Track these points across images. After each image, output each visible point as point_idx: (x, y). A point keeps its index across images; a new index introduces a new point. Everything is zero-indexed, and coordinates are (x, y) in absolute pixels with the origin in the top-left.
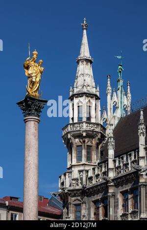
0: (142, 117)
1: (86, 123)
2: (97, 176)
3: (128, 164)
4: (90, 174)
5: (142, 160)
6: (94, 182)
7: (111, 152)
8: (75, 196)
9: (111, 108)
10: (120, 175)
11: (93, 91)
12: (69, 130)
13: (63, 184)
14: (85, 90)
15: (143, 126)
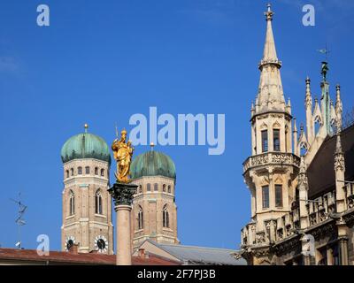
0: (339, 145)
1: (273, 154)
2: (288, 227)
3: (324, 210)
4: (280, 225)
5: (340, 204)
6: (284, 235)
7: (303, 194)
8: (261, 256)
9: (311, 127)
10: (315, 226)
11: (282, 107)
12: (251, 165)
13: (245, 240)
14: (270, 108)
15: (340, 157)
